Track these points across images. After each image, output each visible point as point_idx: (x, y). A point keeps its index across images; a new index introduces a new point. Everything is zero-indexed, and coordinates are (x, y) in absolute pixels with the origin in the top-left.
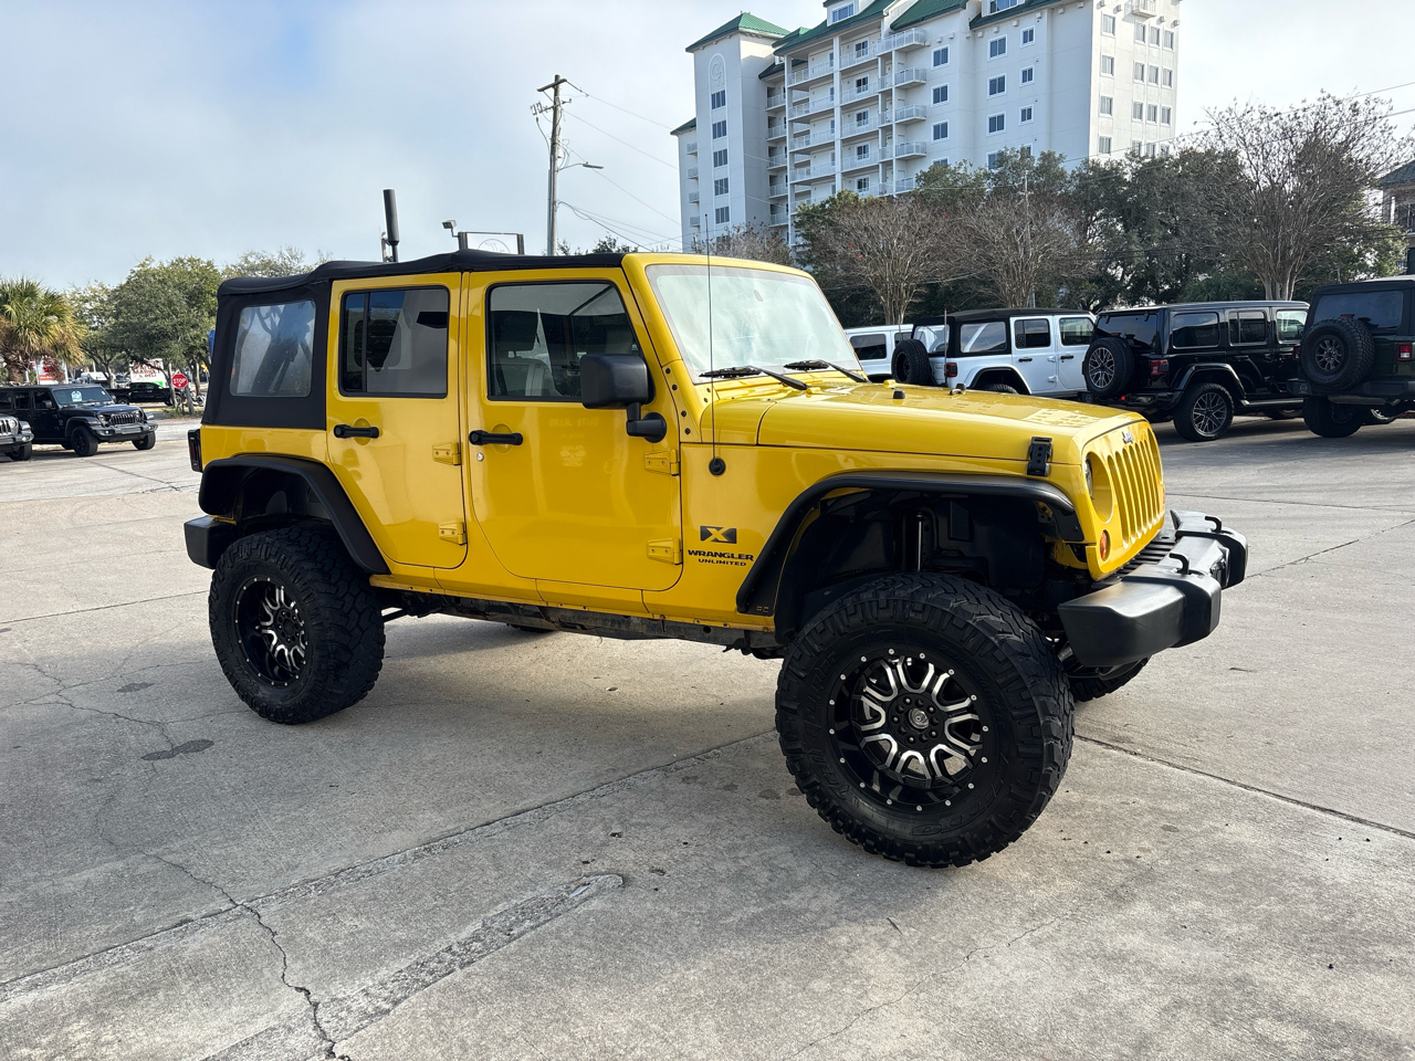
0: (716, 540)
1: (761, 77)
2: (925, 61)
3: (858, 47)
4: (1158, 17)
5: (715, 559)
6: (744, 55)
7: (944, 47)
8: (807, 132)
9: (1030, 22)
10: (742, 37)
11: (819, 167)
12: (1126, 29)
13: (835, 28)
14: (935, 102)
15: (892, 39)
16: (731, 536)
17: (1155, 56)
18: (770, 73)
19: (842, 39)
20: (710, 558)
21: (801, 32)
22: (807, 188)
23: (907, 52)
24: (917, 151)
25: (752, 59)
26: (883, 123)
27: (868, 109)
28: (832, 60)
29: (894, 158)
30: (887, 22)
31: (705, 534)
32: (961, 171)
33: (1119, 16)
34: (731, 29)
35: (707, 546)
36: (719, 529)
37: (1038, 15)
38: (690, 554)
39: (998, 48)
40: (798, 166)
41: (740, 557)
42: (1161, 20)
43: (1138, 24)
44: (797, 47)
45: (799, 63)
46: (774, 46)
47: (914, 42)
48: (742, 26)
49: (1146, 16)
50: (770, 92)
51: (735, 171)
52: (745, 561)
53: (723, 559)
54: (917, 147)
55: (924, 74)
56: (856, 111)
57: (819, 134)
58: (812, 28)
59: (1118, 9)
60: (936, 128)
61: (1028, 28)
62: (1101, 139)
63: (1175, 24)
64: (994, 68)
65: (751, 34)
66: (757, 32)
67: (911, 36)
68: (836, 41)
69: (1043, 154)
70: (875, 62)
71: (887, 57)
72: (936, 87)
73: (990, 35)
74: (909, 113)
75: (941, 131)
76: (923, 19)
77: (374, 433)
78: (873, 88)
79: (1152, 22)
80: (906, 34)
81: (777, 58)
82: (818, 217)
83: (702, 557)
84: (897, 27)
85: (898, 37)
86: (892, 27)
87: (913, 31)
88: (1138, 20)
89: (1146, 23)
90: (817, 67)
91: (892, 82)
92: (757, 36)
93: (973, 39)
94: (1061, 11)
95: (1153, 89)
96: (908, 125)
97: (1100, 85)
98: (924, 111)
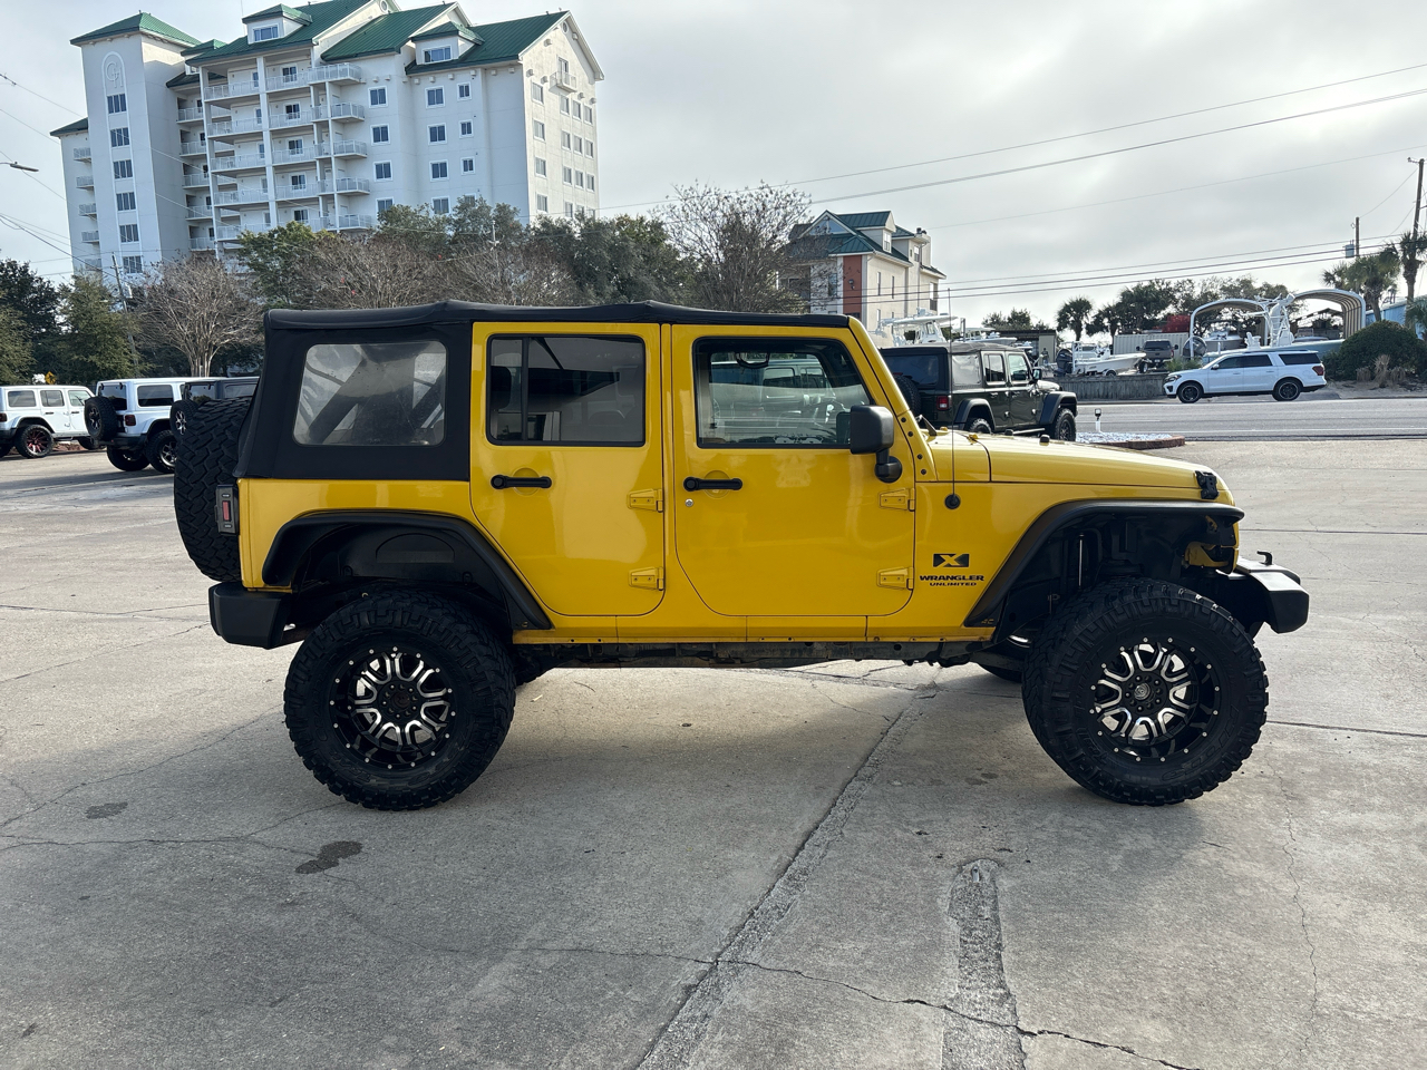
0: (949, 565)
1: (169, 85)
2: (363, 98)
3: (286, 71)
4: (578, 93)
5: (946, 582)
6: (147, 58)
7: (381, 87)
8: (232, 153)
9: (465, 77)
10: (143, 38)
11: (249, 192)
12: (552, 99)
13: (258, 47)
14: (375, 141)
15: (325, 70)
16: (964, 560)
17: (576, 126)
18: (180, 85)
19: (267, 60)
20: (942, 581)
21: (216, 45)
22: (235, 214)
23: (342, 86)
24: (360, 188)
25: (157, 64)
26: (320, 154)
27: (301, 138)
28: (258, 80)
29: (335, 192)
30: (317, 52)
31: (938, 559)
32: (423, 214)
33: (546, 86)
34: (129, 28)
35: (941, 570)
36: (952, 555)
37: (473, 72)
38: (922, 578)
39: (435, 97)
40: (222, 188)
41: (971, 578)
42: (581, 96)
43: (562, 97)
44: (213, 60)
45: (216, 77)
46: (183, 54)
47: (349, 77)
48: (143, 26)
49: (569, 91)
50: (181, 104)
51: (143, 183)
52: (976, 581)
53: (954, 581)
54: (360, 184)
55: (362, 111)
56: (290, 138)
57: (246, 157)
58: (228, 42)
59: (544, 80)
60: (378, 167)
61: (464, 83)
62: (539, 197)
63: (592, 101)
64: (434, 116)
65: (154, 38)
66: (162, 36)
67: (345, 70)
68: (260, 62)
69: (498, 205)
70: (307, 90)
71: (320, 87)
72: (376, 126)
73: (427, 83)
74: (349, 148)
75: (384, 171)
76: (356, 55)
77: (545, 483)
78: (306, 116)
79: (572, 97)
80: (339, 67)
81: (188, 67)
82: (266, 248)
83: (933, 581)
84: (327, 58)
85: (330, 68)
86: (323, 57)
87: (347, 65)
88: (563, 93)
89: (569, 96)
90: (238, 85)
91: (327, 114)
92: (162, 40)
93: (409, 84)
94: (494, 72)
95: (578, 157)
96: (349, 160)
97: (534, 147)
98: (365, 148)
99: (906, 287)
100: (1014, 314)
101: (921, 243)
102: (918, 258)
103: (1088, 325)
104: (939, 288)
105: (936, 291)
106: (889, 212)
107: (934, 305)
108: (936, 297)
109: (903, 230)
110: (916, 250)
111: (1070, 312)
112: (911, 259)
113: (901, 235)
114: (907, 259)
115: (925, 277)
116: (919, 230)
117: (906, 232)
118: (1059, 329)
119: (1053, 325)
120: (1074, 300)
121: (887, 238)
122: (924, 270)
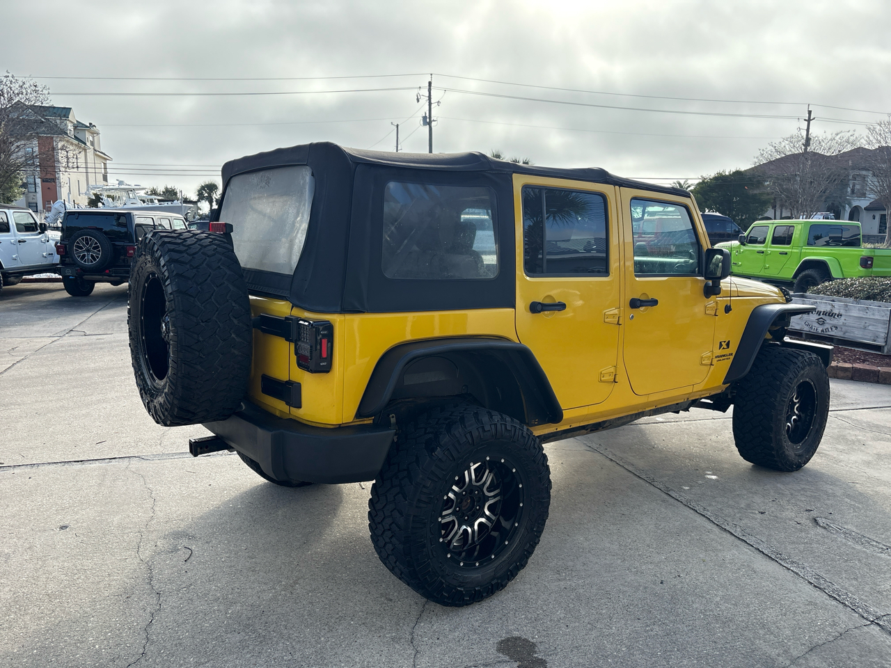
0: (723, 348)
16: (728, 345)
20: (721, 358)
31: (720, 345)
35: (721, 352)
36: (725, 342)
38: (715, 358)
41: (729, 355)
53: (724, 358)
77: (563, 307)
83: (718, 359)
99: (86, 163)
100: (166, 189)
101: (93, 133)
102: (92, 143)
103: (216, 199)
104: (108, 166)
105: (105, 168)
106: (70, 109)
107: (105, 179)
108: (106, 173)
109: (80, 123)
110: (91, 139)
111: (205, 190)
112: (88, 144)
113: (78, 126)
114: (85, 144)
115: (98, 158)
116: (90, 124)
117: (83, 124)
118: (199, 201)
119: (194, 198)
120: (207, 183)
121: (70, 127)
122: (98, 153)
